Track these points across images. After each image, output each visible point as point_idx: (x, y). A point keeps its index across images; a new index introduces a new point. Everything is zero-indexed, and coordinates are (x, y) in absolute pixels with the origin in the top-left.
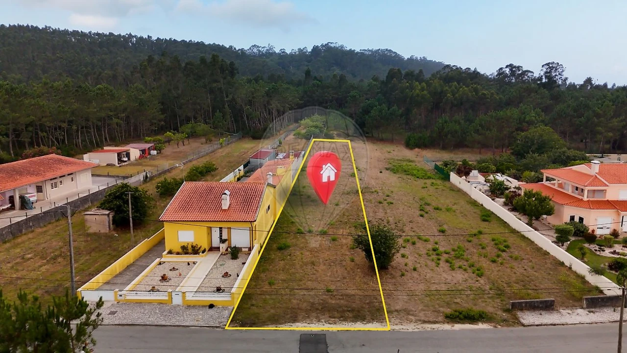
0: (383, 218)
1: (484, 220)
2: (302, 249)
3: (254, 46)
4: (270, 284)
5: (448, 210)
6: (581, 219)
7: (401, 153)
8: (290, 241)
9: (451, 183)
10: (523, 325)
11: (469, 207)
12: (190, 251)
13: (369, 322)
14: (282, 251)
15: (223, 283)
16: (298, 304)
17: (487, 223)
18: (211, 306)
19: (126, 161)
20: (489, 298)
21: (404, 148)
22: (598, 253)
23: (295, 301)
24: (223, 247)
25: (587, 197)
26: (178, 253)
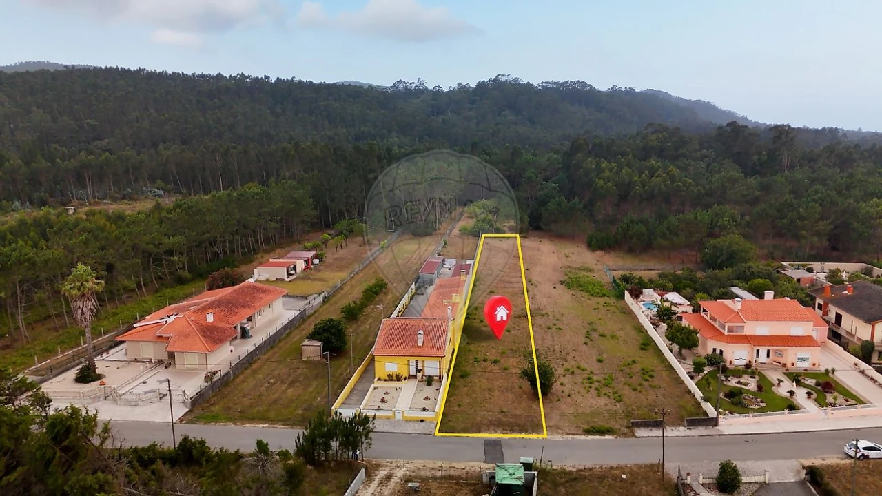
0: (550, 346)
1: (642, 349)
2: (480, 377)
3: (400, 81)
4: (459, 406)
5: (613, 337)
6: (721, 351)
7: (581, 256)
8: (469, 369)
9: (625, 302)
10: (636, 437)
11: (633, 334)
12: (394, 378)
13: (530, 433)
14: (465, 379)
15: (426, 404)
16: (481, 421)
17: (644, 351)
18: (422, 421)
19: (293, 274)
20: (620, 418)
21: (586, 249)
22: (725, 383)
23: (478, 419)
24: (419, 375)
25: (728, 332)
26: (385, 380)
